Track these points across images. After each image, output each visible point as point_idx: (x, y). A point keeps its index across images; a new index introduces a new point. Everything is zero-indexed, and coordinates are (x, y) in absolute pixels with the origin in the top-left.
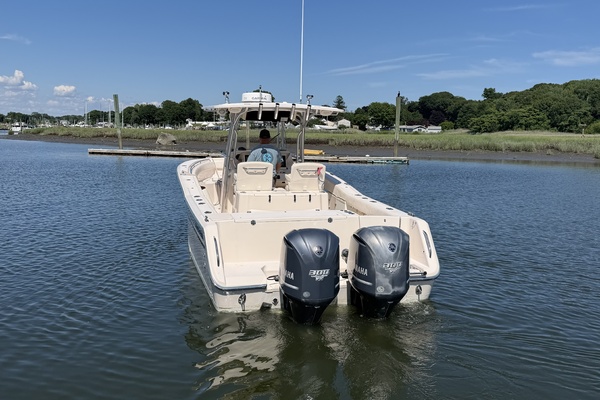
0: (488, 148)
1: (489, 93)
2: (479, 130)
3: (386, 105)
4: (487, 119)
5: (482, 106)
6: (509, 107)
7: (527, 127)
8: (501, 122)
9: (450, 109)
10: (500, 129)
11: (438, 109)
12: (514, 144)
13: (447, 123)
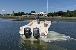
0: (71, 19)
1: (68, 11)
2: (67, 17)
3: (52, 13)
4: (68, 15)
5: (67, 13)
6: (71, 13)
7: (74, 16)
8: (70, 15)
9: (62, 14)
10: (70, 17)
11: (60, 13)
12: (75, 19)
13: (62, 16)
